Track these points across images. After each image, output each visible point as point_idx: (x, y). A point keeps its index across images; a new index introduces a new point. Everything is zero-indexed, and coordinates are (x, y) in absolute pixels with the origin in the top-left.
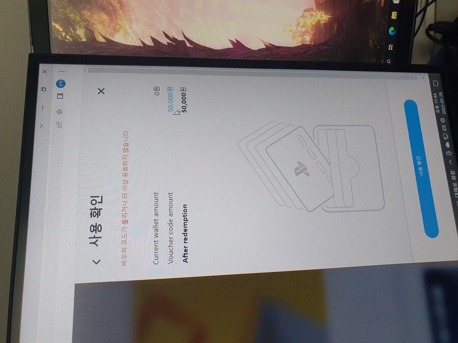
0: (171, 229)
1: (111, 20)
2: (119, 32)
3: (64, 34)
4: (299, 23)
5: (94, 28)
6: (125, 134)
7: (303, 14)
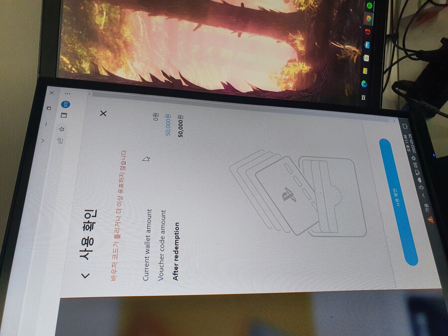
0: (162, 246)
1: (115, 57)
2: (121, 67)
3: (70, 66)
4: (284, 72)
5: (98, 63)
6: (123, 154)
7: (287, 64)
